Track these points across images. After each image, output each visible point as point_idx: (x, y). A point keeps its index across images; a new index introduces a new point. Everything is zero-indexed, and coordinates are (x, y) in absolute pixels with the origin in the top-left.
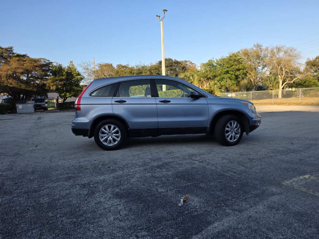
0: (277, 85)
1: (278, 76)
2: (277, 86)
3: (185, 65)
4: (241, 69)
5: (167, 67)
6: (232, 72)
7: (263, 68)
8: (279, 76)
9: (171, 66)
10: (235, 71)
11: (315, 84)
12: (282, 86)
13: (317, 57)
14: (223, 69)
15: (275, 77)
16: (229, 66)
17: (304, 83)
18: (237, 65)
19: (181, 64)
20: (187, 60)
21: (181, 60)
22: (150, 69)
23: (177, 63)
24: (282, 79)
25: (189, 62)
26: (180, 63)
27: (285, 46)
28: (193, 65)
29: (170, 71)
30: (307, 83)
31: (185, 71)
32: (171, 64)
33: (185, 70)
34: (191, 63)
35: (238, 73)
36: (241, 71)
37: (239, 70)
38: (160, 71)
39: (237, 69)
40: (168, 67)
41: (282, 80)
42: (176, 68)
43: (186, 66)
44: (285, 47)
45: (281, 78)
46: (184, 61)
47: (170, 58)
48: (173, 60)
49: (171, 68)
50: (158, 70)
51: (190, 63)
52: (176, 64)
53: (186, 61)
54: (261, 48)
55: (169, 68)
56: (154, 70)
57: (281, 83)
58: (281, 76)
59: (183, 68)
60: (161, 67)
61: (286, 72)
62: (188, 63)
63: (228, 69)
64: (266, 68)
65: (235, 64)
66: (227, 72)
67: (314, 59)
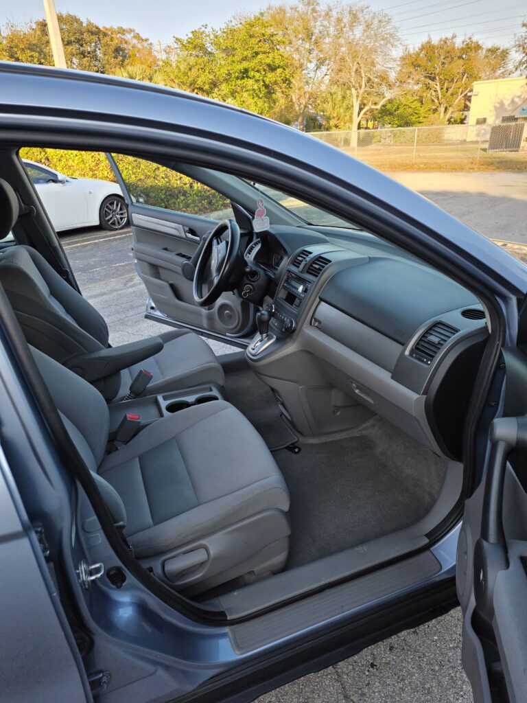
0: (347, 114)
1: (350, 90)
2: (348, 117)
3: (121, 42)
4: (279, 67)
5: (67, 45)
6: (257, 75)
7: (318, 68)
8: (353, 90)
9: (79, 42)
10: (265, 70)
11: (416, 113)
12: (358, 116)
13: (422, 45)
14: (233, 62)
15: (345, 92)
16: (249, 53)
17: (395, 110)
18: (269, 53)
19: (107, 39)
20: (125, 27)
21: (108, 26)
22: (11, 47)
23: (96, 32)
24: (360, 99)
25: (132, 35)
26: (105, 35)
27: (367, 7)
28: (145, 44)
29: (80, 59)
30: (401, 110)
31: (123, 61)
32: (77, 36)
33: (124, 57)
34: (137, 36)
35: (270, 77)
36: (280, 71)
37: (272, 68)
38: (45, 55)
39: (269, 65)
40: (69, 43)
41: (359, 102)
42: (95, 51)
43: (124, 46)
44: (369, 9)
45: (357, 96)
46: (115, 27)
47: (72, 14)
48: (82, 23)
49: (81, 49)
50: (41, 52)
51: (135, 37)
52: (95, 38)
53: (122, 31)
54: (318, 8)
55: (74, 48)
56: (23, 50)
57: (356, 108)
58: (356, 89)
59: (118, 50)
60: (48, 42)
61: (369, 80)
62: (128, 37)
63: (245, 65)
64: (324, 68)
65: (262, 50)
66: (245, 74)
67: (417, 49)
